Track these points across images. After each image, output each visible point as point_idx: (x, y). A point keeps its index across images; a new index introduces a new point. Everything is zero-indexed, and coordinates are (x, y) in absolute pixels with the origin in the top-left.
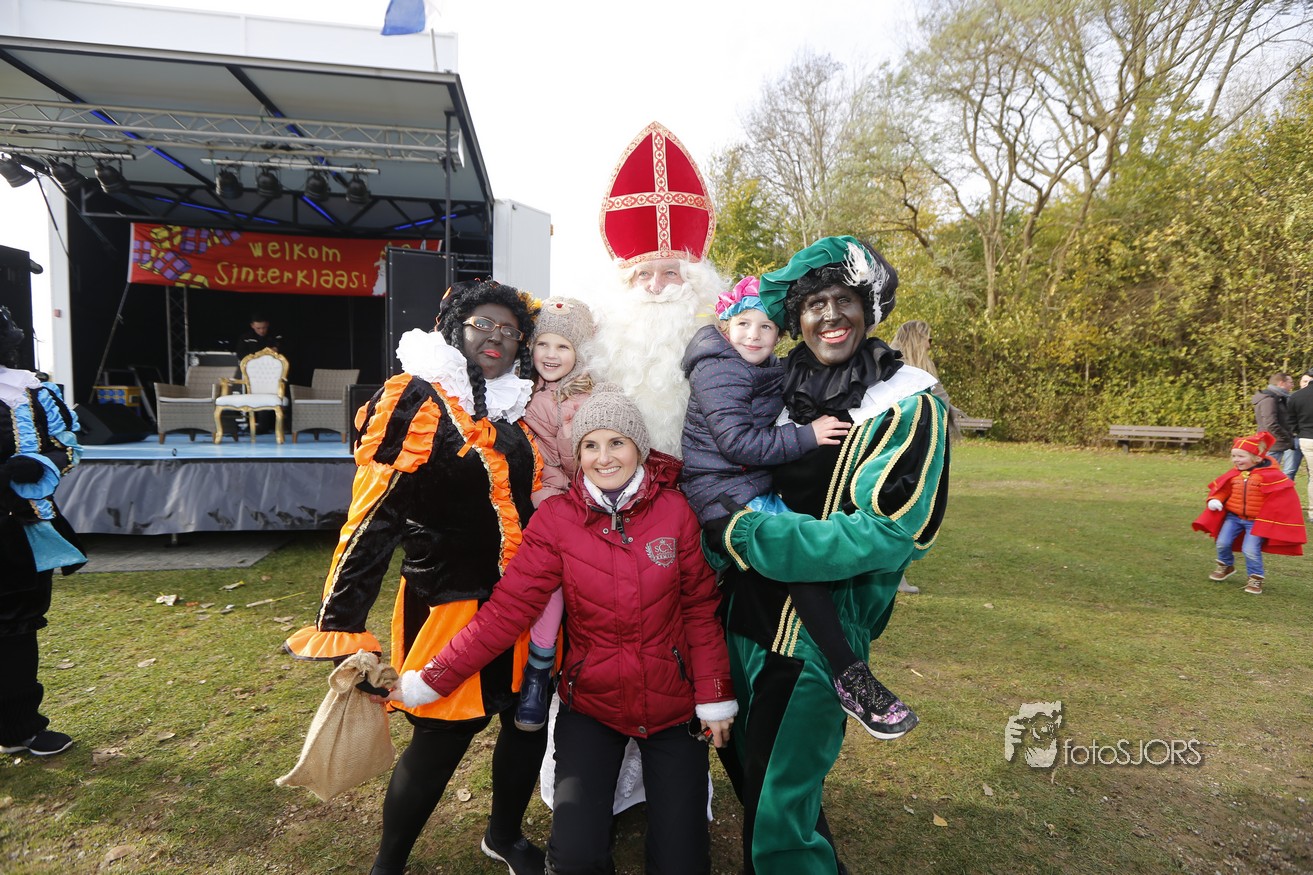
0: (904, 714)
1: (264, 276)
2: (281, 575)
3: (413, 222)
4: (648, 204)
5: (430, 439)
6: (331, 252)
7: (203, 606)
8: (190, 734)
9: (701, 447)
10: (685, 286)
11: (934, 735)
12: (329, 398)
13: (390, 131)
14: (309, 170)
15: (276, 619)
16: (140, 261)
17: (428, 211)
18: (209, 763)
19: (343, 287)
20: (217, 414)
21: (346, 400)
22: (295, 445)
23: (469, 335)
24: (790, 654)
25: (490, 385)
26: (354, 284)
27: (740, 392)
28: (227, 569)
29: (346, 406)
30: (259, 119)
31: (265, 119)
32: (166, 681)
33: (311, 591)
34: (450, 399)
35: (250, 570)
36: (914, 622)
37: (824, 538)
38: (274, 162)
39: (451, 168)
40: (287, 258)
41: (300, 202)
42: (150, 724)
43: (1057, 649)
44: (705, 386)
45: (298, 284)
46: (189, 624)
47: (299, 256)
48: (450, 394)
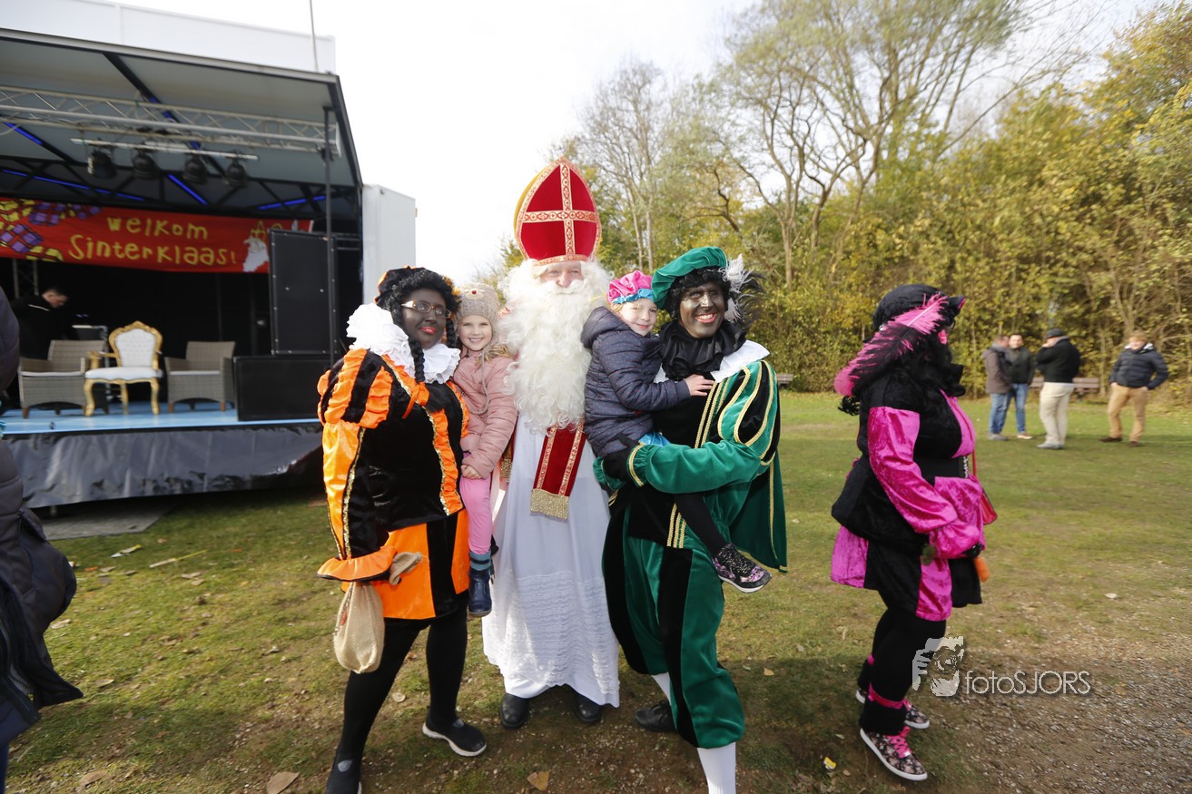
0: (762, 573)
2: (176, 537)
3: (283, 202)
4: (558, 219)
5: (386, 401)
6: (197, 229)
7: (105, 570)
8: (129, 679)
9: (603, 398)
10: (586, 281)
11: (761, 615)
12: (205, 369)
13: (269, 122)
14: (187, 154)
15: (184, 576)
17: (297, 192)
18: (156, 699)
19: (210, 263)
20: (88, 387)
21: (225, 371)
22: (172, 415)
23: (409, 315)
24: (681, 547)
25: (427, 354)
26: (222, 260)
27: (634, 356)
28: (119, 535)
29: (226, 377)
30: (134, 103)
31: (141, 104)
32: (88, 637)
33: (212, 550)
34: (397, 367)
35: (143, 535)
38: (150, 145)
40: (147, 233)
41: (166, 180)
42: (85, 674)
44: (607, 352)
45: (160, 260)
46: (92, 586)
47: (161, 232)
48: (397, 364)
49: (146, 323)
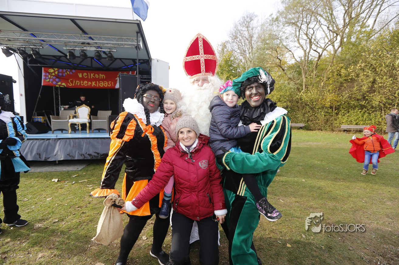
0: (278, 214)
1: (83, 83)
2: (89, 173)
3: (127, 66)
4: (198, 59)
5: (133, 131)
6: (102, 76)
7: (66, 182)
8: (63, 220)
10: (210, 84)
11: (287, 219)
12: (103, 119)
13: (120, 38)
14: (95, 50)
15: (88, 186)
16: (46, 79)
17: (132, 62)
18: (68, 229)
19: (106, 86)
20: (69, 124)
21: (108, 120)
22: (93, 134)
23: (145, 99)
24: (243, 195)
25: (151, 115)
26: (109, 85)
27: (227, 116)
28: (73, 171)
29: (108, 122)
30: (80, 35)
31: (82, 35)
32: (55, 204)
33: (98, 177)
34: (139, 119)
35: (80, 171)
36: (281, 185)
37: (253, 160)
38: (85, 48)
39: (138, 49)
40: (89, 78)
41: (93, 60)
42: (51, 217)
43: (325, 193)
44: (216, 114)
45: (93, 86)
46: (62, 187)
47: (93, 77)
48: (139, 118)
49: (86, 105)
